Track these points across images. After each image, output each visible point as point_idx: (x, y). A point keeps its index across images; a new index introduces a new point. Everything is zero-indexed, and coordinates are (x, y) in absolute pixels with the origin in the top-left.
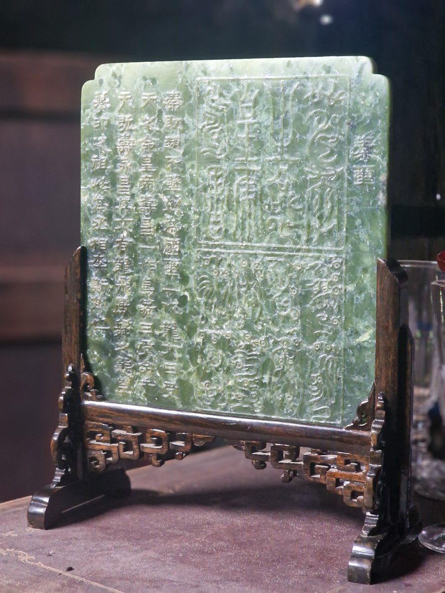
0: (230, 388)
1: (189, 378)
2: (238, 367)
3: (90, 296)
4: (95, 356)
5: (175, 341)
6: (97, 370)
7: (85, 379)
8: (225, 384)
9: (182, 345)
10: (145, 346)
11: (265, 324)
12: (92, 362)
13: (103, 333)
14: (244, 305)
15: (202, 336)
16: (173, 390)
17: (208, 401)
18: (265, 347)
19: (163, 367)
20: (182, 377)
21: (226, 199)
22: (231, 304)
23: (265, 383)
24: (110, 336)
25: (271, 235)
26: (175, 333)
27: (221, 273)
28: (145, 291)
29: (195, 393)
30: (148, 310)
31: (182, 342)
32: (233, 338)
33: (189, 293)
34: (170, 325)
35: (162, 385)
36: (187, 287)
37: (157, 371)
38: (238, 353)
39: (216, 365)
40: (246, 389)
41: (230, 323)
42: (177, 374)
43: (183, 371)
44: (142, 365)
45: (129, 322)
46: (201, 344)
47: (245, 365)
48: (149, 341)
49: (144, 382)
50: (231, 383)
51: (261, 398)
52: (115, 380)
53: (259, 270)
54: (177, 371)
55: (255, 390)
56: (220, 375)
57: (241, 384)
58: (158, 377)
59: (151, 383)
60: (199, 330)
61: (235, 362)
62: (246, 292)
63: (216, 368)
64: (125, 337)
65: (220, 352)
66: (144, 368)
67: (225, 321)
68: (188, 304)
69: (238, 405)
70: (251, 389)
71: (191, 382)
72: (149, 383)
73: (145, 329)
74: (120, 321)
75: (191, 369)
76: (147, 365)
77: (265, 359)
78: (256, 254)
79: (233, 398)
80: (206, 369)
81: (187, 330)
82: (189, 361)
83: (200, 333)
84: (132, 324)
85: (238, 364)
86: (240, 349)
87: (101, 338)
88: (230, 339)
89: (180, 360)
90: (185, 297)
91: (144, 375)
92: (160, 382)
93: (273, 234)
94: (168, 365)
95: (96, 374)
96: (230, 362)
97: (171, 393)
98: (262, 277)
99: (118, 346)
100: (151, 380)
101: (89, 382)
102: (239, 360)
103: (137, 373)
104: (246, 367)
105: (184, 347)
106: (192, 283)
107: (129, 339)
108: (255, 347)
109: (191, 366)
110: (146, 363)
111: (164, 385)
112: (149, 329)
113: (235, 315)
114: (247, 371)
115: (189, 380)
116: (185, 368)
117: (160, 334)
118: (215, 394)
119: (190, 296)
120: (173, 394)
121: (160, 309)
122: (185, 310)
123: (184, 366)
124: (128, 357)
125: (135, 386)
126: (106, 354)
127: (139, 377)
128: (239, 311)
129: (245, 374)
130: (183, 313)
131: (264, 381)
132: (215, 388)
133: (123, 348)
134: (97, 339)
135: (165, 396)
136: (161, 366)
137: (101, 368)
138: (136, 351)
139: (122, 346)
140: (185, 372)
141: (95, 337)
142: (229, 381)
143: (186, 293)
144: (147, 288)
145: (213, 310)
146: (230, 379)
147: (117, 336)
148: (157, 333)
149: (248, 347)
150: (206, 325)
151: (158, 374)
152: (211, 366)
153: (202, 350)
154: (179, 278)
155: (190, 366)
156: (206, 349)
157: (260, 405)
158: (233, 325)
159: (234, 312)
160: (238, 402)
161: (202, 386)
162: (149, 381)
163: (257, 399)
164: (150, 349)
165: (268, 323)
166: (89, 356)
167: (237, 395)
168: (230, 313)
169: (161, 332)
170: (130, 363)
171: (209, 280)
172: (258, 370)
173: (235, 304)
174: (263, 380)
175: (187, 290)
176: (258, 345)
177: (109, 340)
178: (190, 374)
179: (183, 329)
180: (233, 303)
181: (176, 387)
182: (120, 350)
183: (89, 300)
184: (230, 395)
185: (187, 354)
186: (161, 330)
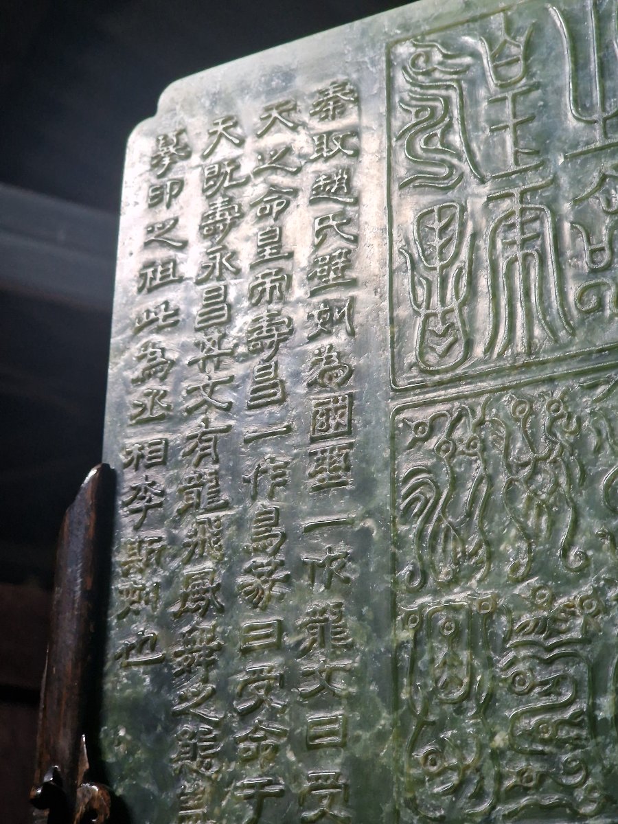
0: (497, 755)
1: (377, 751)
2: (518, 688)
3: (119, 585)
4: (120, 741)
5: (338, 652)
6: (123, 778)
7: (87, 800)
8: (482, 747)
9: (358, 659)
10: (255, 681)
11: (590, 553)
12: (110, 759)
13: (145, 673)
14: (526, 516)
15: (414, 621)
16: (331, 794)
17: (436, 808)
18: (595, 615)
19: (305, 734)
20: (357, 751)
21: (465, 272)
22: (491, 521)
23: (605, 719)
24: (164, 675)
25: (590, 324)
26: (339, 630)
27: (461, 448)
28: (260, 539)
29: (395, 789)
30: (266, 586)
31: (358, 650)
32: (500, 611)
33: (376, 521)
34: (324, 611)
35: (300, 785)
36: (372, 506)
37: (289, 747)
38: (516, 647)
39: (457, 694)
40: (547, 749)
41: (488, 573)
42: (343, 745)
43: (360, 732)
44: (245, 739)
45: (215, 627)
46: (410, 646)
47: (539, 679)
48: (266, 665)
49: (251, 786)
50: (500, 740)
51: (597, 769)
52: (169, 797)
53: (561, 416)
54: (345, 736)
55: (575, 747)
56: (469, 724)
57: (531, 735)
58: (288, 764)
59: (270, 783)
60: (404, 608)
61: (511, 672)
62: (530, 480)
63: (454, 703)
64: (201, 670)
65: (465, 655)
66: (253, 746)
67: (476, 568)
68: (373, 548)
69: (524, 801)
70: (560, 744)
71: (384, 761)
72: (263, 785)
73: (257, 638)
74: (190, 632)
75: (383, 722)
76: (259, 734)
77: (598, 649)
78: (551, 380)
79: (508, 783)
80: (426, 711)
81: (370, 616)
82: (378, 700)
83: (409, 614)
84: (224, 632)
85: (517, 678)
86: (524, 635)
87: (139, 689)
88: (490, 615)
89: (353, 702)
90: (366, 532)
91: (252, 766)
92: (296, 777)
93: (594, 320)
94: (320, 723)
95: (120, 792)
96: (494, 678)
97: (325, 802)
98: (572, 433)
99: (183, 699)
100: (273, 775)
101: (96, 805)
102: (521, 667)
103: (233, 765)
104: (543, 683)
105: (364, 664)
106: (383, 493)
107: (214, 673)
108: (566, 621)
109: (384, 714)
110: (257, 729)
111: (307, 784)
112: (267, 636)
113: (502, 548)
114: (547, 693)
115: (377, 755)
116: (367, 723)
117: (299, 643)
118: (455, 778)
119: (379, 527)
120: (330, 806)
121: (299, 577)
122: (367, 564)
123: (363, 716)
124: (209, 722)
125: (224, 803)
126: (150, 728)
127: (235, 776)
128: (513, 532)
129: (540, 704)
130: (362, 574)
131: (601, 715)
132: (454, 761)
133: (196, 699)
134: (128, 691)
135: (310, 814)
136: (299, 731)
137: (134, 771)
138: (231, 705)
139: (195, 695)
140: (366, 735)
141: (126, 687)
142: (493, 735)
143: (369, 523)
144: (265, 532)
145: (440, 549)
146: (497, 728)
147: (182, 672)
148: (289, 640)
149: (547, 626)
150: (423, 590)
151: (291, 757)
152: (442, 702)
153: (413, 661)
154: (348, 487)
155: (379, 715)
156: (426, 657)
157: (593, 789)
158: (499, 574)
159: (500, 540)
160: (525, 791)
161: (416, 764)
162: (265, 779)
163: (583, 773)
164: (269, 689)
165: (598, 548)
166: (105, 743)
167: (521, 774)
168: (488, 544)
169: (300, 637)
170: (214, 739)
171: (429, 472)
172: (577, 685)
173: (500, 518)
174: (597, 712)
175: (369, 514)
176: (573, 614)
177: (160, 688)
178: (381, 737)
179: (361, 617)
180: (496, 518)
181: (341, 782)
182: (187, 708)
183: (115, 595)
184: (500, 778)
185: (370, 683)
186: (299, 633)
